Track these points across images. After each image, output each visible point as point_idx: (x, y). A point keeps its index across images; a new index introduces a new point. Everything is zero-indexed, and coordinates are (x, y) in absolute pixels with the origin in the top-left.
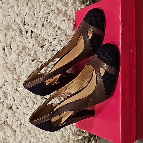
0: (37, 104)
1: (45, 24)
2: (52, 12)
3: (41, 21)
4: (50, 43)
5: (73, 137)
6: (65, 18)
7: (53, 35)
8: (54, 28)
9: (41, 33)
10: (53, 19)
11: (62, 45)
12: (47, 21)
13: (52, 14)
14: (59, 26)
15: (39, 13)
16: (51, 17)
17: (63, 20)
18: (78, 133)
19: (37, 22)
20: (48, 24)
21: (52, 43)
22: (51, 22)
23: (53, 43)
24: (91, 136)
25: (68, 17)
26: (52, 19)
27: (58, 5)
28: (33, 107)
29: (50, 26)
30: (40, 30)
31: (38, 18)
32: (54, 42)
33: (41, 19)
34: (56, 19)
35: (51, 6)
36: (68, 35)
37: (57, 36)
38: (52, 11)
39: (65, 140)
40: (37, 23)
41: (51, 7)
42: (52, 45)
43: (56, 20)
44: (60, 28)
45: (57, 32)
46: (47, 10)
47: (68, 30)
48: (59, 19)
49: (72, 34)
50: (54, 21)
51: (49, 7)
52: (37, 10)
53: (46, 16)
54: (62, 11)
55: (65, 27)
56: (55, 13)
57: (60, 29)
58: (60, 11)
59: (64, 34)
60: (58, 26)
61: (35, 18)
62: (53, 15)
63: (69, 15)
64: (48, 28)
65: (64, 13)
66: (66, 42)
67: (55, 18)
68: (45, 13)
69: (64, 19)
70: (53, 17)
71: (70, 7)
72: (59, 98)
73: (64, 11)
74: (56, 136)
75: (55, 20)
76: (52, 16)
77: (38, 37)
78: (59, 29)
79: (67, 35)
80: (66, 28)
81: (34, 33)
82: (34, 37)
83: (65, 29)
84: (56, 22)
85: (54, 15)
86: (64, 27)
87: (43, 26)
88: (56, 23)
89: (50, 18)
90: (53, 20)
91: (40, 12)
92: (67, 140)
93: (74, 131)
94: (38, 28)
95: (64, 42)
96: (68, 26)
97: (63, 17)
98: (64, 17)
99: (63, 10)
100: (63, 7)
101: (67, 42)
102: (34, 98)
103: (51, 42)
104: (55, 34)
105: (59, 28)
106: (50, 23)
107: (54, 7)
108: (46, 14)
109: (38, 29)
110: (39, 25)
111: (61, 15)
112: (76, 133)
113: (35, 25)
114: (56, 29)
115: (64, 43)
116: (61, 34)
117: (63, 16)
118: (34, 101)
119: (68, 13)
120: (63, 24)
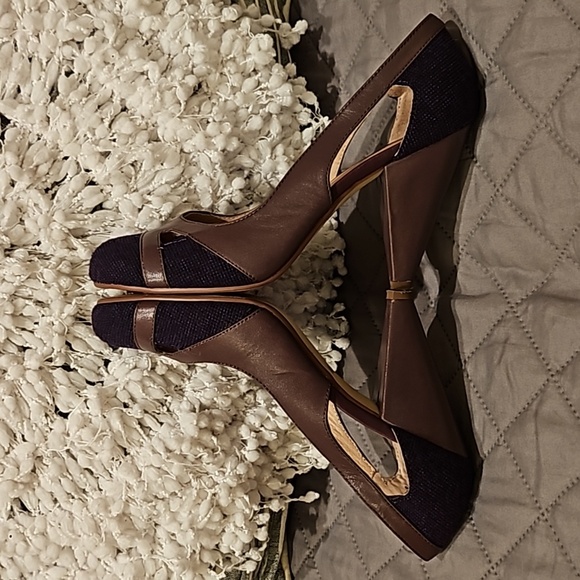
0: (24, 440)
1: (59, 90)
2: (92, 34)
3: (43, 75)
4: (83, 171)
6: (148, 66)
7: (97, 137)
8: (99, 107)
9: (46, 128)
10: (98, 66)
11: (135, 182)
12: (68, 74)
13: (94, 45)
14: (122, 100)
15: (36, 40)
16: (87, 59)
17: (142, 74)
18: (207, 558)
19: (25, 77)
20: (73, 87)
21: (93, 172)
22: (88, 78)
23: (97, 174)
24: (263, 571)
25: (163, 60)
26: (94, 66)
27: (121, 7)
28: (8, 453)
29: (84, 99)
30: (38, 115)
31: (30, 59)
32: (99, 171)
33: (42, 64)
34: (110, 66)
35: (91, 8)
36: (161, 138)
37: (116, 144)
38: (95, 30)
40: (28, 85)
41: (90, 13)
42: (92, 183)
43: (110, 71)
44: (128, 107)
45: (116, 127)
46: (69, 28)
47: (160, 118)
48: (123, 68)
49: (178, 133)
50: (102, 77)
51: (80, 15)
52: (26, 25)
53: (67, 50)
54: (138, 33)
55: (148, 103)
56: (104, 40)
57: (125, 113)
58: (126, 34)
59: (143, 136)
60: (116, 100)
61: (17, 63)
62: (97, 49)
63: (166, 50)
64: (73, 109)
65: (147, 43)
66: (154, 170)
67: (106, 63)
68: (62, 37)
69: (145, 68)
70: (97, 58)
71: (172, 16)
72: (124, 410)
73: (149, 35)
74: (115, 575)
75: (106, 69)
76: (91, 54)
77: (30, 145)
78: (122, 111)
79: (158, 140)
80: (151, 106)
81: (15, 126)
82: (15, 148)
83: (148, 113)
84: (110, 79)
85: (101, 51)
86: (141, 102)
87: (53, 99)
88: (108, 85)
89: (85, 63)
90: (94, 72)
91: (38, 36)
93: (190, 551)
94: (29, 106)
95: (145, 171)
96: (162, 100)
97: (141, 60)
98: (147, 58)
99: (144, 28)
100: (141, 13)
101: (157, 168)
102: (12, 415)
103: (87, 171)
104: (106, 133)
105: (124, 109)
106: (83, 84)
107: (103, 14)
108: (67, 43)
109: (30, 112)
110: (36, 91)
111: (131, 51)
112: (200, 559)
113: (19, 91)
114: (109, 111)
115: (143, 175)
116: (130, 136)
117: (141, 56)
118: (13, 427)
119: (165, 40)
120: (140, 89)
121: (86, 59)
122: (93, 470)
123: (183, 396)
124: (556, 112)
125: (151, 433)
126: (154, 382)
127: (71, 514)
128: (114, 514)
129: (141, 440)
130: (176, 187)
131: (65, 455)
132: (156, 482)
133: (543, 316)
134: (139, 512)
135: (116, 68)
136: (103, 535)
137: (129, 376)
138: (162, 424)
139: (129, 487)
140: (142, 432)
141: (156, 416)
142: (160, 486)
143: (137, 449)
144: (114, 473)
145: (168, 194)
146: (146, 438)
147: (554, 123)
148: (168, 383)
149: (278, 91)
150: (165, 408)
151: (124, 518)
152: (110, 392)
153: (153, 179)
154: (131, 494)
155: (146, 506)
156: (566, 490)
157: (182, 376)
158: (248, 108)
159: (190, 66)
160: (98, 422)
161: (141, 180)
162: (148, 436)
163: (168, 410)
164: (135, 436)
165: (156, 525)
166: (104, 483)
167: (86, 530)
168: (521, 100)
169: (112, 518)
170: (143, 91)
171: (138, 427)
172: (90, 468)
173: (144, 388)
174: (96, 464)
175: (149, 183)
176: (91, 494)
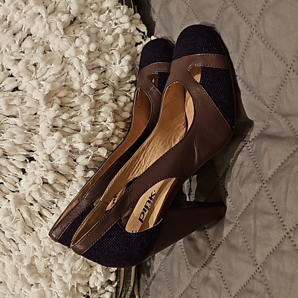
4: (6, 70)
6: (41, 9)
7: (12, 51)
8: (14, 34)
10: (13, 11)
11: (35, 75)
14: (28, 30)
17: (39, 14)
18: (81, 290)
21: (12, 70)
22: (8, 18)
23: (14, 71)
24: (123, 296)
25: (51, 7)
26: (11, 11)
29: (5, 30)
32: (15, 69)
34: (20, 11)
36: (52, 49)
37: (23, 54)
42: (12, 76)
43: (20, 14)
44: (32, 33)
45: (23, 44)
47: (50, 38)
48: (27, 11)
49: (61, 46)
50: (16, 17)
55: (41, 30)
57: (30, 36)
59: (40, 49)
60: (25, 30)
62: (12, 2)
66: (46, 68)
67: (18, 9)
69: (39, 10)
70: (12, 7)
72: (29, 207)
75: (17, 13)
76: (9, 5)
78: (28, 35)
79: (50, 51)
80: (43, 32)
83: (43, 36)
84: (20, 18)
85: (15, 3)
86: (38, 30)
88: (20, 22)
89: (6, 10)
90: (11, 15)
93: (70, 286)
95: (41, 68)
96: (49, 28)
97: (37, 6)
98: (42, 5)
101: (48, 66)
103: (9, 70)
104: (17, 48)
106: (5, 22)
112: (77, 290)
115: (40, 71)
116: (33, 48)
117: (37, 4)
120: (37, 22)
121: (7, 8)
122: (14, 240)
123: (65, 198)
124: (260, 23)
125: (47, 219)
126: (47, 191)
127: (4, 263)
128: (26, 264)
129: (42, 223)
130: (58, 78)
132: (49, 246)
133: (261, 148)
134: (40, 264)
135: (23, 11)
136: (20, 276)
137: (31, 188)
138: (53, 214)
139: (34, 249)
140: (41, 219)
141: (50, 209)
142: (51, 249)
143: (39, 228)
144: (27, 241)
145: (54, 81)
146: (44, 222)
147: (260, 30)
148: (55, 191)
149: (121, 20)
150: (55, 205)
151: (31, 267)
152: (21, 196)
153: (46, 73)
154: (35, 254)
155: (44, 260)
156: (269, 254)
157: (64, 186)
158: (105, 31)
159: (68, 8)
160: (15, 214)
161: (39, 73)
162: (46, 221)
163: (57, 206)
164: (37, 221)
165: (52, 271)
166: (21, 246)
167: (10, 272)
168: (243, 17)
169: (25, 266)
170: (38, 23)
171: (39, 216)
172: (12, 238)
173: (41, 195)
174: (15, 236)
175: (44, 75)
176: (14, 252)
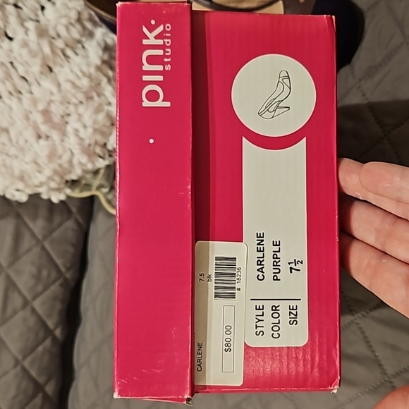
5: (84, 159)
18: (98, 150)
39: (60, 165)
92: (66, 165)
93: (87, 143)
112: (94, 150)
122: (28, 79)
123: (93, 38)
125: (71, 60)
128: (40, 109)
131: (9, 65)
132: (71, 92)
134: (57, 110)
138: (77, 55)
139: (52, 93)
140: (64, 59)
141: (75, 49)
142: (73, 95)
144: (43, 83)
148: (85, 28)
151: (46, 113)
154: (53, 98)
160: (33, 46)
162: (68, 62)
163: (82, 46)
164: (59, 60)
165: (67, 123)
166: (35, 89)
171: (61, 54)
172: (26, 77)
173: (68, 30)
174: (30, 74)
176: (25, 95)
